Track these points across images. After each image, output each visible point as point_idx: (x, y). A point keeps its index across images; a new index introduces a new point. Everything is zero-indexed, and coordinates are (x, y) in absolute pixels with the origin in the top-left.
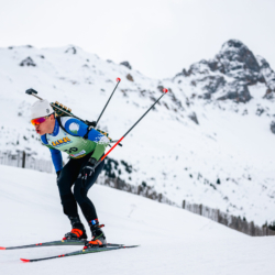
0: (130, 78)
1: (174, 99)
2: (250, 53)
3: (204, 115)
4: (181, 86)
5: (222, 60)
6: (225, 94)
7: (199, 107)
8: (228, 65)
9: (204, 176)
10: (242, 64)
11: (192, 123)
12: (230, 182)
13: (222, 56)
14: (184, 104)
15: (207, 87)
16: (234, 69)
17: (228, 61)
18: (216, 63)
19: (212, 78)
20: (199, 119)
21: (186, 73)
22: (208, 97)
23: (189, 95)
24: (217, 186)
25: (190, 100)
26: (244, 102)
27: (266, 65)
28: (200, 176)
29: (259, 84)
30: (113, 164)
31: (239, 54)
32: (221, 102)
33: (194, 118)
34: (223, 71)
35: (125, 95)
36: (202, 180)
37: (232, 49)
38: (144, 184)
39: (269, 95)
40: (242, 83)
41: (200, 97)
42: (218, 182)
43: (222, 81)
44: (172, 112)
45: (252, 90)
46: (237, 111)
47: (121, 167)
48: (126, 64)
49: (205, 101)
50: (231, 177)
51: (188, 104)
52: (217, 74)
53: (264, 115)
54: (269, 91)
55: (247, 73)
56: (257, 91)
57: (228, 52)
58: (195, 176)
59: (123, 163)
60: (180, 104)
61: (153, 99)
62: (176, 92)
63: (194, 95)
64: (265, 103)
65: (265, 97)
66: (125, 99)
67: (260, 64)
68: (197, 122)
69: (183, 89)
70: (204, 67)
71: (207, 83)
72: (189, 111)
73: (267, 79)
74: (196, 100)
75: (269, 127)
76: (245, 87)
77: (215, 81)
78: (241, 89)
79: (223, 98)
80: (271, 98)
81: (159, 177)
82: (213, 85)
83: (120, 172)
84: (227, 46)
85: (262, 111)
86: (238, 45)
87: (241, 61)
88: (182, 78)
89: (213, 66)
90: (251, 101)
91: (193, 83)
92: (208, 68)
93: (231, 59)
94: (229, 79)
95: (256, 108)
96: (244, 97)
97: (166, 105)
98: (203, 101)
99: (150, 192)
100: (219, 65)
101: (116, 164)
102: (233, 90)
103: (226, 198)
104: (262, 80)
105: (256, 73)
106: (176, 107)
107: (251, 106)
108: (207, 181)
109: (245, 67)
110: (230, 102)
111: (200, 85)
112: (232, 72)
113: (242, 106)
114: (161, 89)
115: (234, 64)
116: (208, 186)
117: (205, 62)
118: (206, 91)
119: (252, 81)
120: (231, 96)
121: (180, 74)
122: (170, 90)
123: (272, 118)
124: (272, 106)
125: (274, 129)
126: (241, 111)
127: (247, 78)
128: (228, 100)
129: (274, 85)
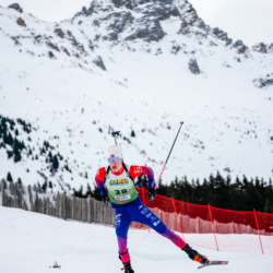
0: (21, 22)
1: (75, 43)
3: (111, 59)
4: (82, 27)
6: (134, 32)
7: (104, 50)
9: (116, 129)
11: (98, 69)
12: (146, 132)
14: (87, 49)
15: (113, 26)
16: (141, 3)
19: (118, 15)
20: (105, 64)
21: (86, 12)
22: (114, 37)
23: (92, 37)
24: (132, 139)
25: (94, 43)
26: (157, 40)
28: (111, 129)
29: (172, 17)
30: (8, 124)
32: (129, 42)
33: (100, 63)
34: (129, 6)
35: (17, 43)
38: (47, 144)
39: (184, 29)
40: (152, 18)
41: (105, 38)
42: (133, 134)
43: (129, 18)
44: (73, 58)
45: (164, 25)
46: (149, 51)
47: (18, 127)
48: (16, 7)
49: (111, 43)
50: (148, 127)
51: (92, 48)
52: (123, 9)
53: (181, 52)
54: (185, 24)
55: (158, 6)
56: (171, 26)
58: (105, 131)
59: (20, 121)
60: (82, 48)
61: (51, 45)
62: (77, 35)
63: (97, 37)
64: (181, 40)
65: (180, 32)
66: (18, 48)
68: (104, 68)
69: (86, 31)
70: (106, 3)
71: (111, 21)
72: (93, 55)
73: (181, 12)
74: (101, 42)
75: (187, 66)
76: (157, 22)
77: (121, 19)
78: (152, 25)
79: (131, 38)
80: (187, 32)
81: (63, 134)
82: (119, 23)
83: (17, 133)
85: (178, 49)
88: (82, 18)
90: (165, 38)
91: (96, 23)
92: (112, 4)
94: (137, 15)
95: (171, 45)
96: (155, 35)
97: (66, 50)
98: (108, 43)
99: (54, 153)
101: (12, 123)
102: (143, 27)
103: (143, 152)
104: (175, 13)
105: (168, 6)
106: (79, 52)
107: (165, 44)
110: (140, 41)
112: (140, 6)
113: (154, 45)
114: (60, 33)
116: (121, 140)
118: (111, 31)
119: (164, 15)
120: (140, 34)
121: (80, 14)
122: (69, 33)
123: (191, 56)
124: (190, 42)
125: (194, 68)
126: (154, 51)
127: (158, 12)
128: (138, 39)
129: (189, 17)
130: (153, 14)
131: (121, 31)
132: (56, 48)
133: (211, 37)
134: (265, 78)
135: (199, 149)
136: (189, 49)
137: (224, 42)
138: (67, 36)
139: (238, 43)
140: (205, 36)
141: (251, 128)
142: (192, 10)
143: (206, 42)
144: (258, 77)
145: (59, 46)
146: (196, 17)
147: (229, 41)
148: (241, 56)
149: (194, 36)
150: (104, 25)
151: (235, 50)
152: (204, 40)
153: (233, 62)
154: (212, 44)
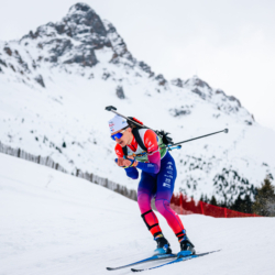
1: (21, 61)
2: (97, 17)
3: (50, 78)
4: (28, 48)
5: (69, 24)
6: (71, 57)
7: (45, 69)
8: (75, 28)
9: (50, 139)
10: (89, 28)
11: (38, 86)
12: (75, 145)
13: (69, 20)
14: (30, 67)
15: (54, 50)
16: (81, 32)
17: (75, 24)
18: (63, 26)
19: (59, 41)
20: (45, 82)
21: (33, 35)
22: (54, 60)
23: (36, 58)
24: (63, 150)
25: (37, 63)
26: (91, 66)
27: (113, 29)
28: (46, 139)
29: (105, 48)
31: (86, 17)
32: (67, 65)
33: (40, 81)
34: (70, 34)
36: (48, 143)
37: (80, 12)
39: (115, 59)
40: (88, 46)
41: (47, 60)
42: (64, 145)
43: (68, 44)
44: (18, 74)
45: (99, 54)
46: (83, 75)
49: (52, 64)
50: (77, 140)
51: (35, 67)
52: (64, 37)
53: (110, 79)
54: (116, 55)
55: (94, 37)
56: (104, 55)
57: (75, 16)
58: (41, 139)
60: (26, 66)
62: (23, 54)
63: (40, 58)
64: (111, 68)
65: (111, 61)
67: (107, 28)
68: (43, 85)
69: (30, 51)
70: (50, 30)
71: (54, 45)
72: (35, 74)
73: (114, 44)
74: (42, 63)
75: (115, 92)
76: (92, 50)
77: (62, 45)
78: (88, 53)
79: (69, 62)
80: (117, 62)
82: (60, 48)
84: (74, 9)
85: (108, 76)
86: (85, 8)
87: (88, 25)
88: (29, 40)
89: (60, 29)
90: (98, 65)
91: (40, 46)
92: (55, 31)
93: (78, 23)
94: (76, 43)
95: (102, 72)
96: (90, 61)
97: (12, 67)
98: (49, 64)
100: (66, 28)
102: (80, 54)
103: (72, 162)
104: (109, 44)
105: (103, 38)
106: (23, 69)
107: (97, 70)
108: (52, 145)
109: (92, 31)
110: (76, 66)
112: (79, 35)
113: (88, 70)
114: (8, 51)
115: (81, 27)
116: (53, 149)
117: (52, 25)
118: (53, 54)
119: (99, 45)
120: (77, 60)
121: (26, 36)
122: (17, 52)
123: (118, 83)
124: (118, 71)
125: (120, 93)
126: (88, 75)
127: (93, 42)
128: (74, 64)
129: (120, 50)
130: (89, 43)
131: (60, 53)
132: (4, 64)
133: (137, 69)
134: (180, 109)
136: (117, 77)
137: (148, 74)
138: (14, 54)
139: (159, 77)
140: (132, 67)
142: (123, 43)
143: (132, 72)
144: (173, 107)
145: (7, 62)
146: (126, 50)
147: (152, 74)
148: (161, 88)
149: (122, 66)
150: (47, 48)
151: (157, 82)
152: (130, 71)
153: (153, 92)
154: (137, 75)
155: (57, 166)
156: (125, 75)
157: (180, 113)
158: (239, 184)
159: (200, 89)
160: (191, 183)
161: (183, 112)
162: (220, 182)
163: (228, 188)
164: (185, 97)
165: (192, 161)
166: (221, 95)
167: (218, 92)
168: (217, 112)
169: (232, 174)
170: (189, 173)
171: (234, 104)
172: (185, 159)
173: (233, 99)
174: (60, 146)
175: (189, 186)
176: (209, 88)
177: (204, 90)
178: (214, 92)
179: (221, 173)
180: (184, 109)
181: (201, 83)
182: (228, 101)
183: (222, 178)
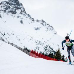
2: (18, 1)
3: (3, 16)
5: (10, 2)
8: (12, 3)
12: (8, 34)
15: (5, 8)
19: (7, 6)
22: (5, 11)
27: (22, 4)
29: (19, 9)
32: (8, 13)
33: (0, 16)
34: (10, 5)
36: (0, 33)
39: (21, 13)
40: (14, 8)
41: (3, 11)
42: (5, 34)
43: (9, 7)
45: (17, 11)
46: (12, 16)
49: (4, 12)
52: (8, 5)
53: (19, 18)
54: (21, 12)
55: (16, 6)
56: (18, 11)
63: (1, 10)
64: (20, 15)
67: (20, 4)
68: (1, 18)
70: (5, 3)
71: (5, 7)
73: (21, 9)
74: (2, 11)
78: (14, 10)
80: (22, 13)
82: (7, 8)
85: (19, 17)
89: (7, 3)
90: (16, 14)
91: (2, 7)
93: (12, 2)
94: (11, 7)
95: (17, 16)
98: (3, 12)
100: (9, 3)
102: (12, 10)
104: (20, 8)
107: (16, 15)
108: (2, 34)
109: (16, 4)
111: (3, 8)
112: (12, 5)
113: (14, 15)
115: (13, 3)
117: (5, 2)
118: (5, 9)
119: (17, 8)
120: (11, 12)
123: (21, 19)
125: (22, 22)
127: (16, 7)
128: (10, 13)
129: (23, 10)
130: (15, 8)
131: (7, 10)
133: (27, 16)
134: (37, 28)
135: (19, 41)
136: (21, 18)
137: (30, 18)
139: (33, 19)
140: (26, 15)
141: (31, 38)
142: (24, 9)
143: (25, 17)
144: (35, 27)
146: (24, 11)
147: (31, 18)
148: (33, 22)
149: (23, 15)
151: (32, 20)
152: (25, 16)
154: (27, 17)
155: (3, 40)
156: (23, 17)
157: (37, 29)
158: (50, 50)
159: (43, 23)
160: (38, 48)
161: (38, 29)
162: (45, 49)
163: (47, 50)
164: (39, 25)
165: (39, 42)
166: (48, 25)
167: (48, 24)
168: (47, 30)
169: (49, 47)
170: (37, 45)
171: (52, 28)
172: (37, 41)
173: (51, 27)
174: (4, 34)
175: (37, 49)
176: (46, 23)
177: (44, 23)
178: (46, 24)
179: (46, 46)
180: (38, 28)
181: (43, 22)
182: (50, 27)
183: (46, 47)
